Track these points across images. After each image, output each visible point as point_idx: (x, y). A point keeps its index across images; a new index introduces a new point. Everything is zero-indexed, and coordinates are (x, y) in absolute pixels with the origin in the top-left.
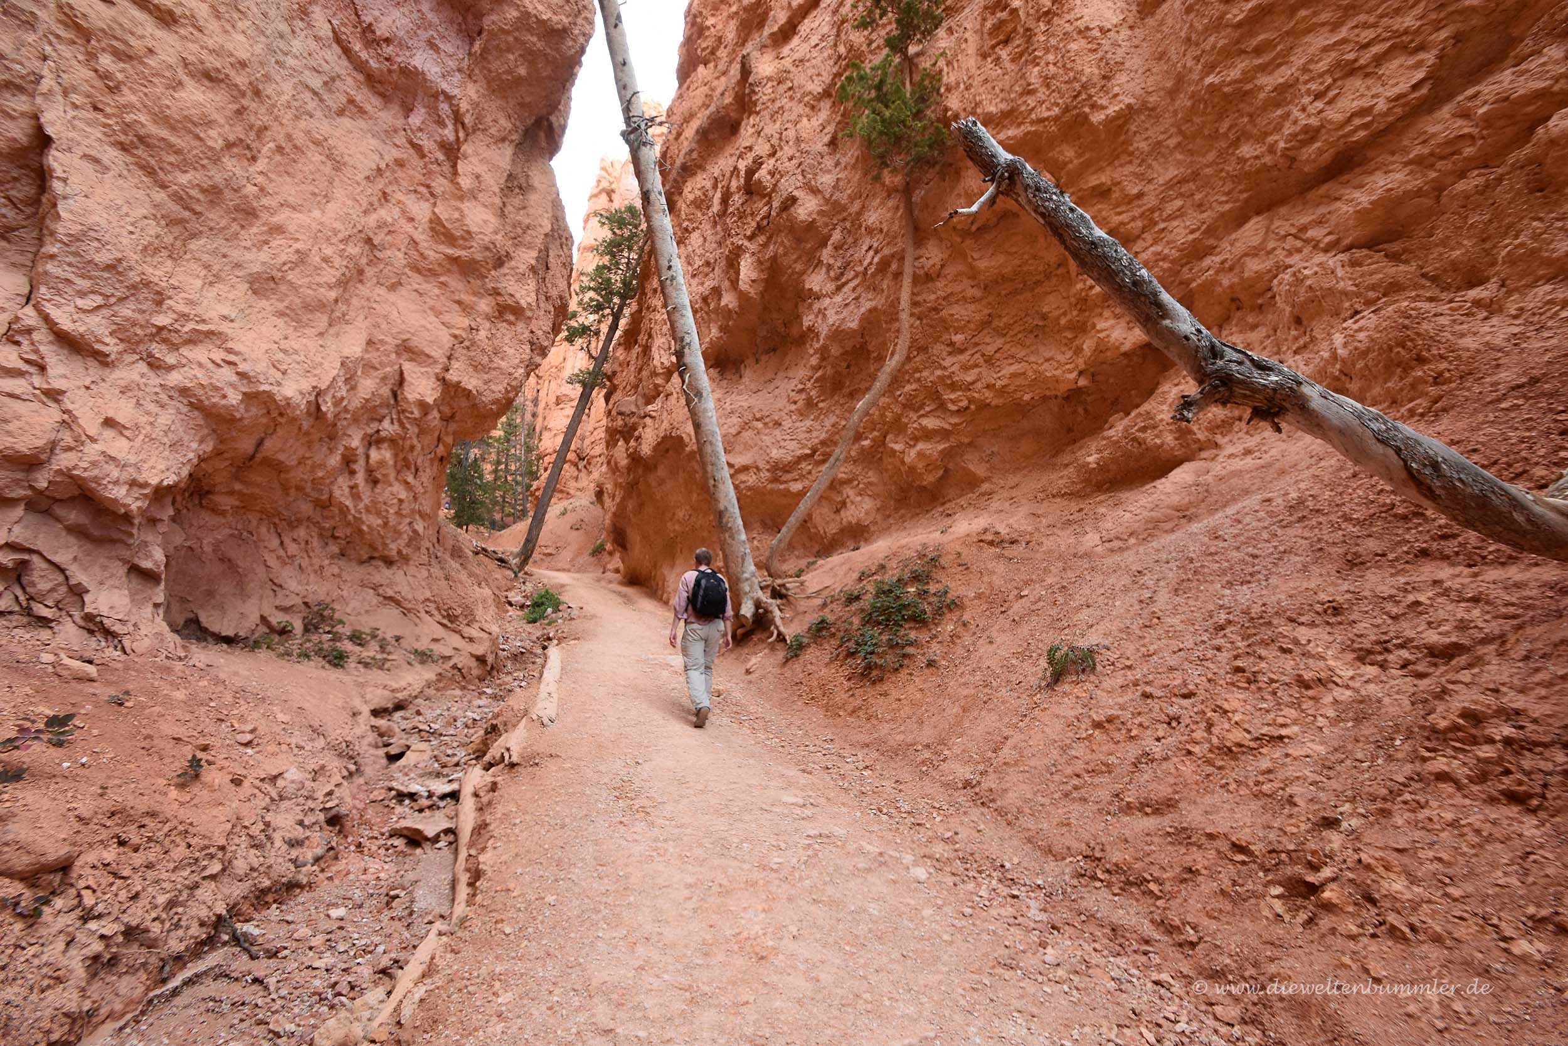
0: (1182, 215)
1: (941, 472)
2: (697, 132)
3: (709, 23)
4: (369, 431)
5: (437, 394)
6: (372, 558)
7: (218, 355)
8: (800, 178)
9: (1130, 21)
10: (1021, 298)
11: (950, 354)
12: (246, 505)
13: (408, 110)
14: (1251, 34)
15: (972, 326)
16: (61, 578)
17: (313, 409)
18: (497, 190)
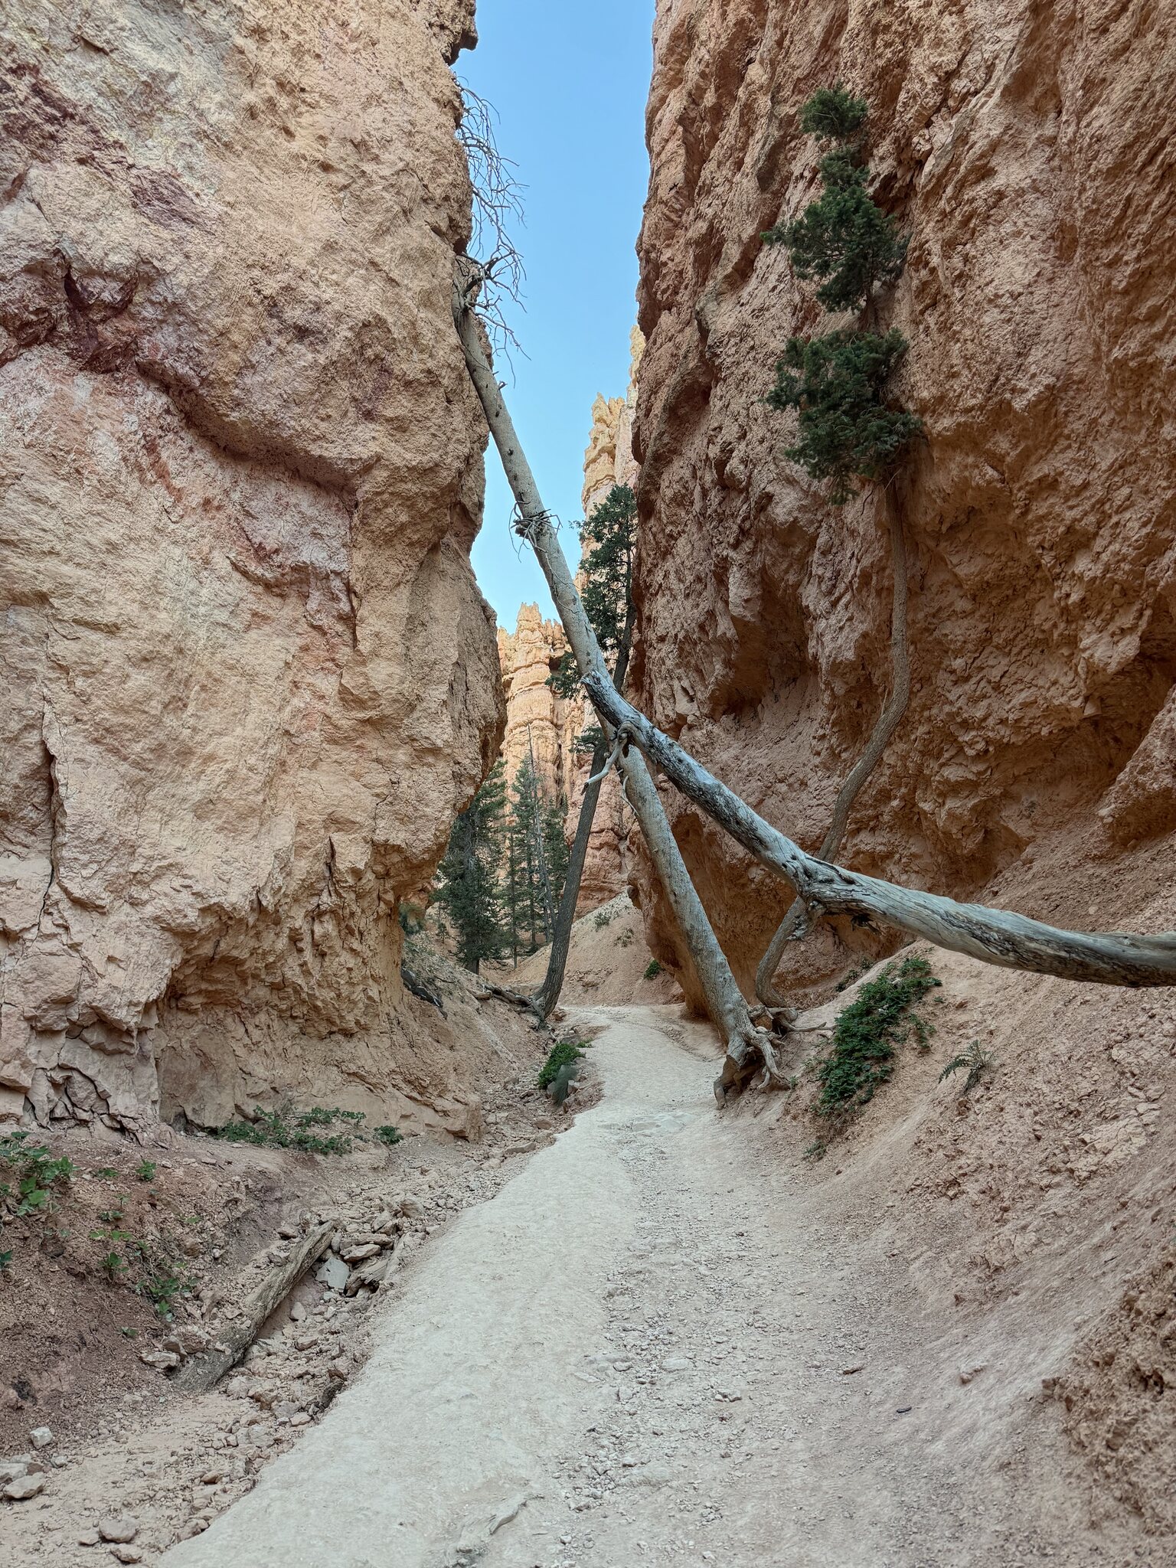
0: (1132, 505)
1: (981, 835)
2: (664, 409)
3: (664, 258)
4: (310, 908)
5: (366, 858)
6: (331, 1033)
7: (177, 882)
8: (772, 467)
9: (1048, 274)
10: (1016, 605)
11: (955, 683)
12: (213, 1000)
13: (305, 597)
14: (1139, 300)
15: (970, 646)
16: (92, 1087)
17: (255, 905)
18: (397, 638)
